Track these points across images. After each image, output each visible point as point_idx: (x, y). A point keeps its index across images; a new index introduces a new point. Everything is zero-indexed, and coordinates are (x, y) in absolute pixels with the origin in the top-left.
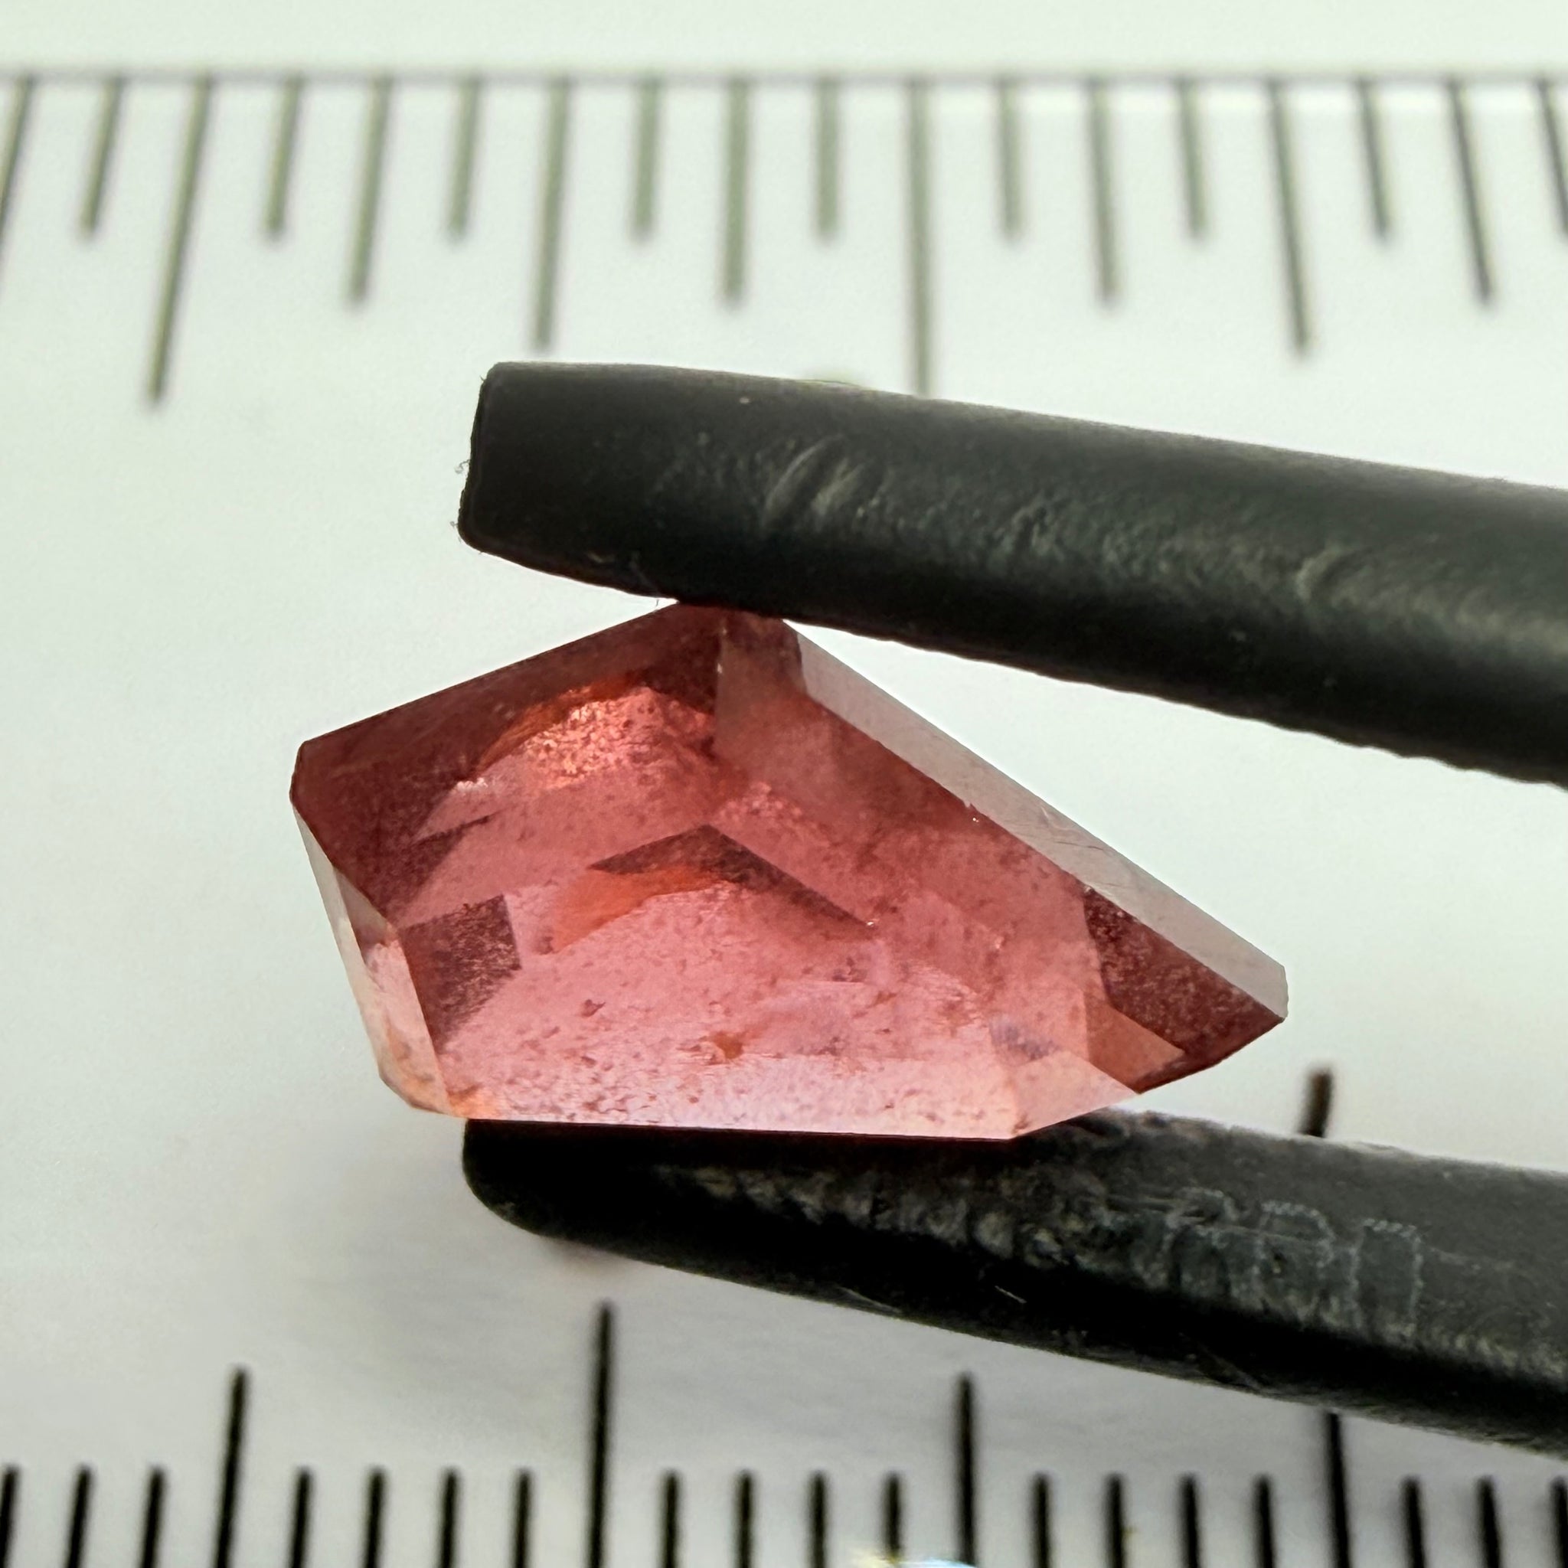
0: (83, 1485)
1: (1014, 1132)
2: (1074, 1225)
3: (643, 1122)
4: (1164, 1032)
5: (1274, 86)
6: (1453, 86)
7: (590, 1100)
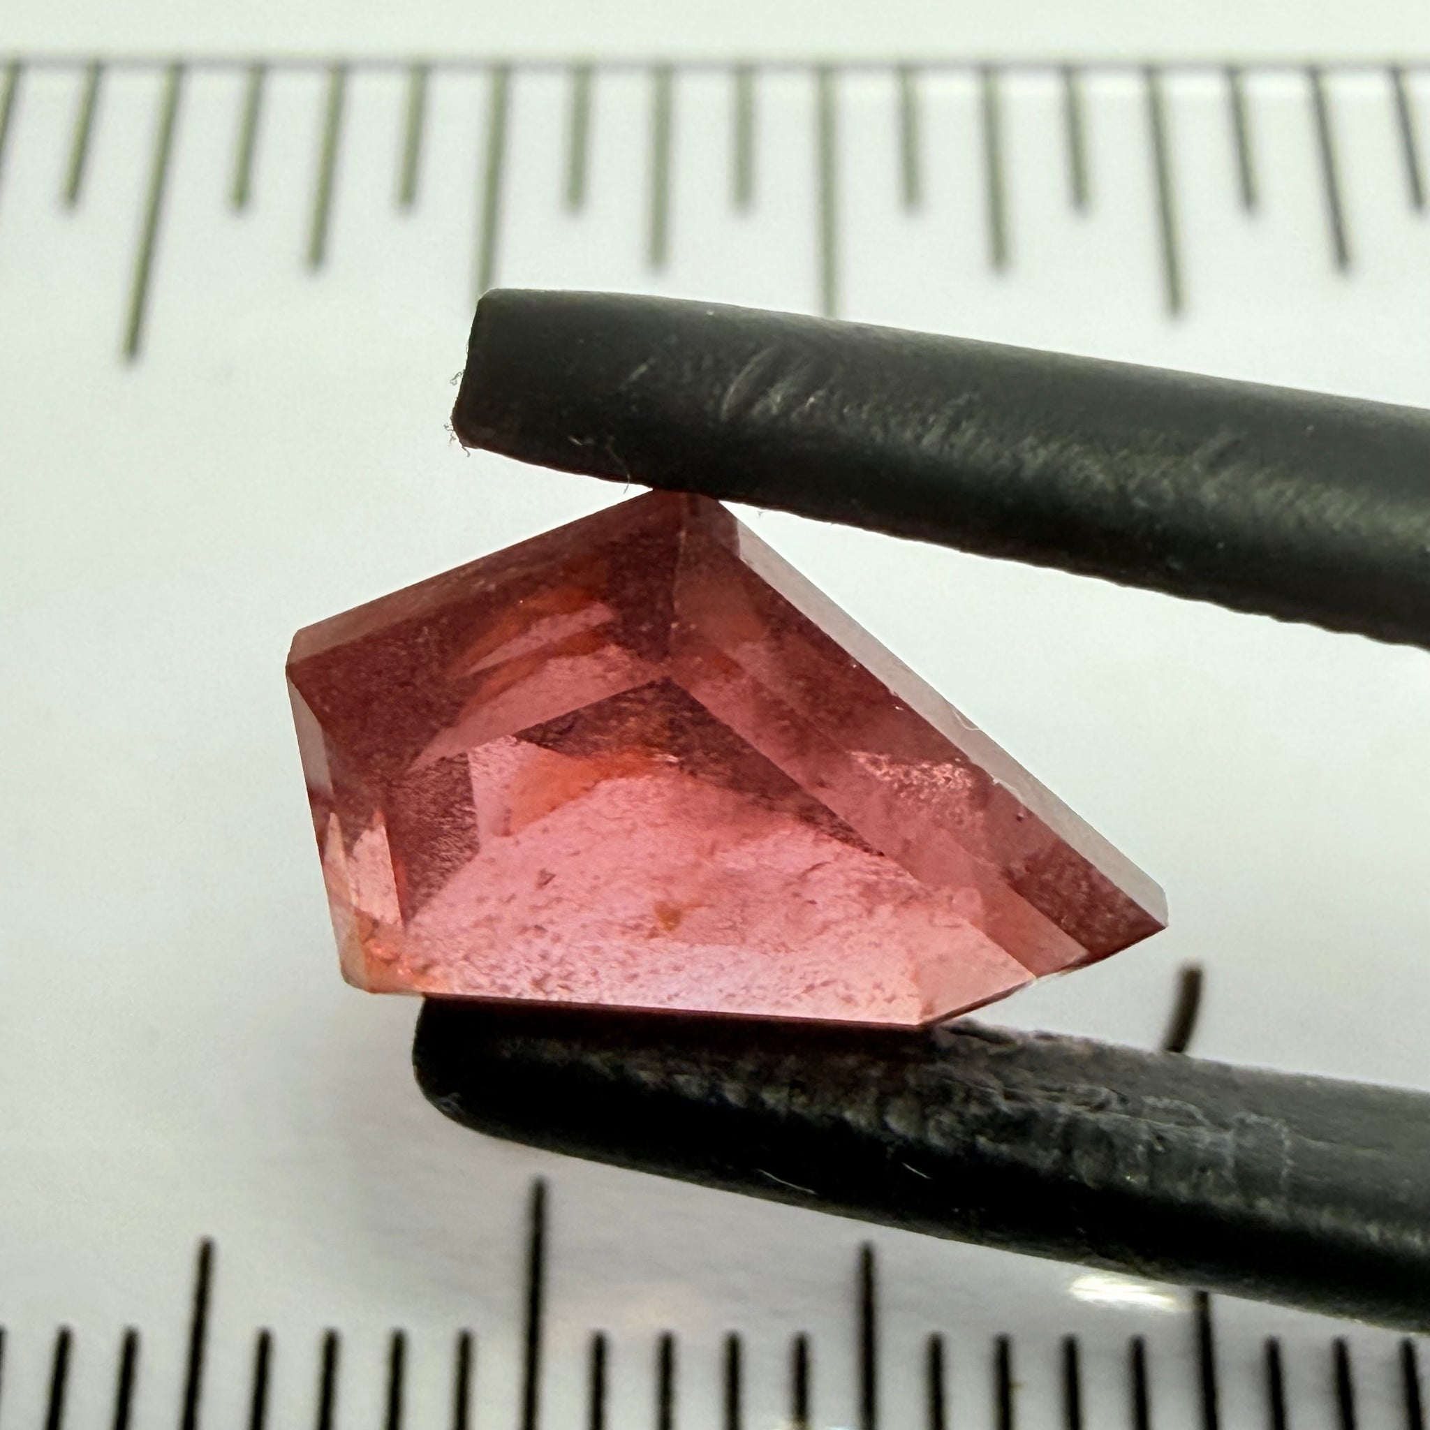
0: (64, 1343)
1: (920, 1018)
2: (974, 1109)
3: (584, 1000)
4: (1060, 921)
5: (1151, 72)
6: (1314, 73)
7: (538, 977)
